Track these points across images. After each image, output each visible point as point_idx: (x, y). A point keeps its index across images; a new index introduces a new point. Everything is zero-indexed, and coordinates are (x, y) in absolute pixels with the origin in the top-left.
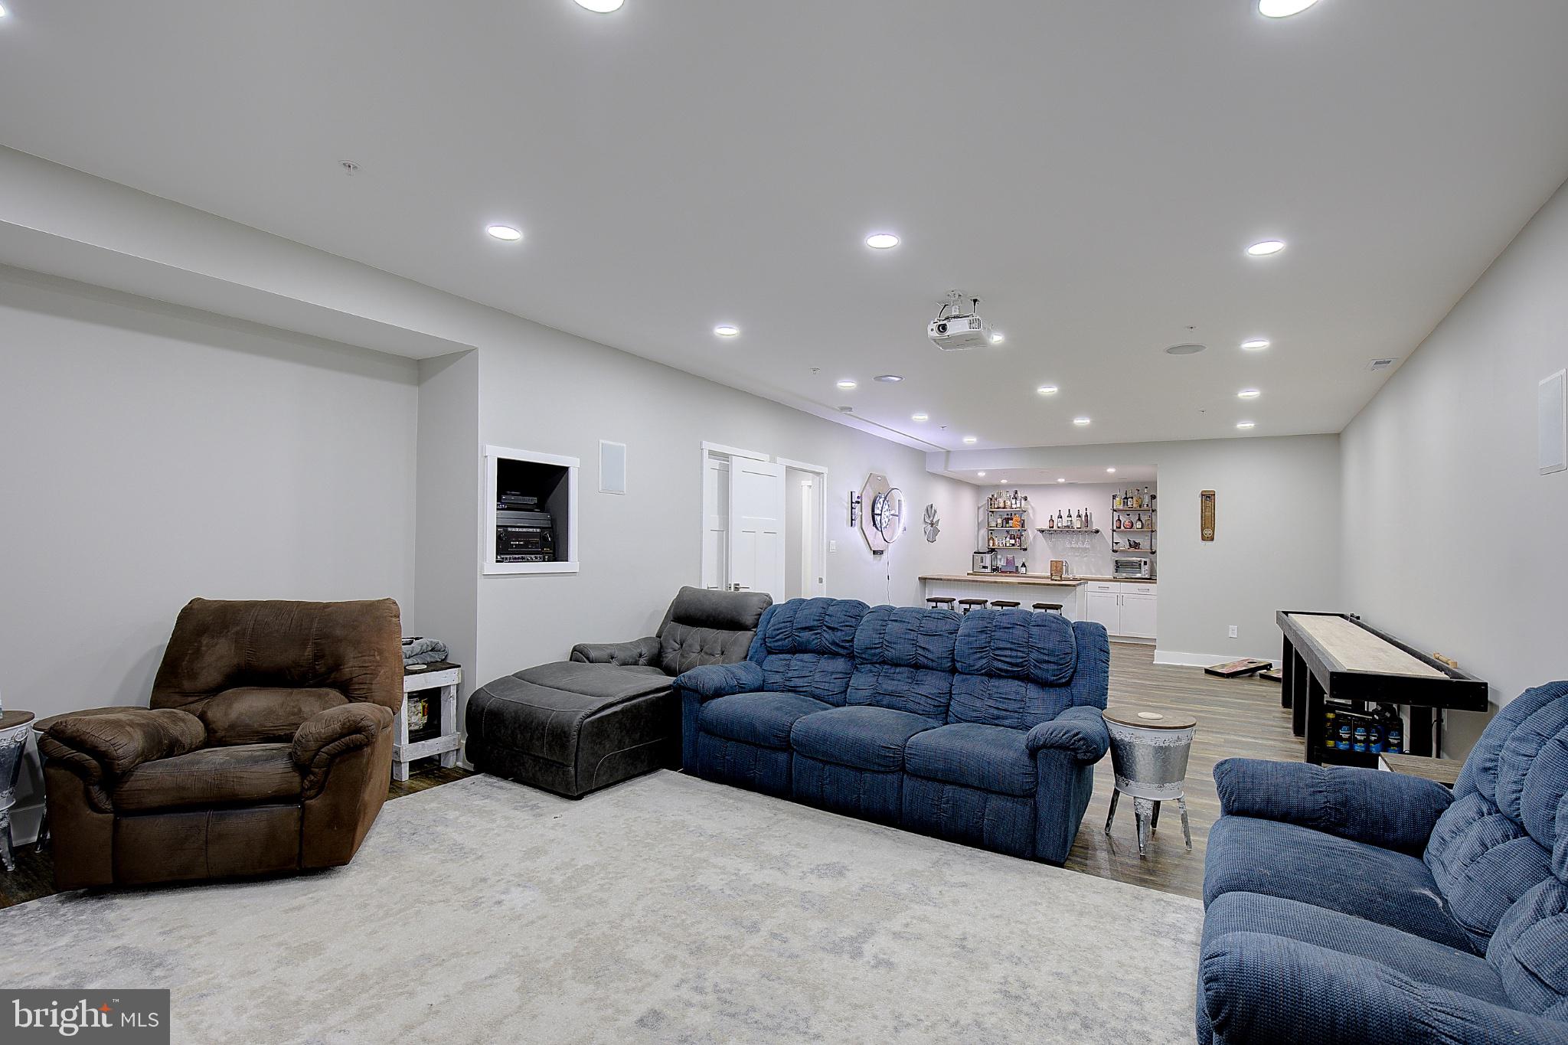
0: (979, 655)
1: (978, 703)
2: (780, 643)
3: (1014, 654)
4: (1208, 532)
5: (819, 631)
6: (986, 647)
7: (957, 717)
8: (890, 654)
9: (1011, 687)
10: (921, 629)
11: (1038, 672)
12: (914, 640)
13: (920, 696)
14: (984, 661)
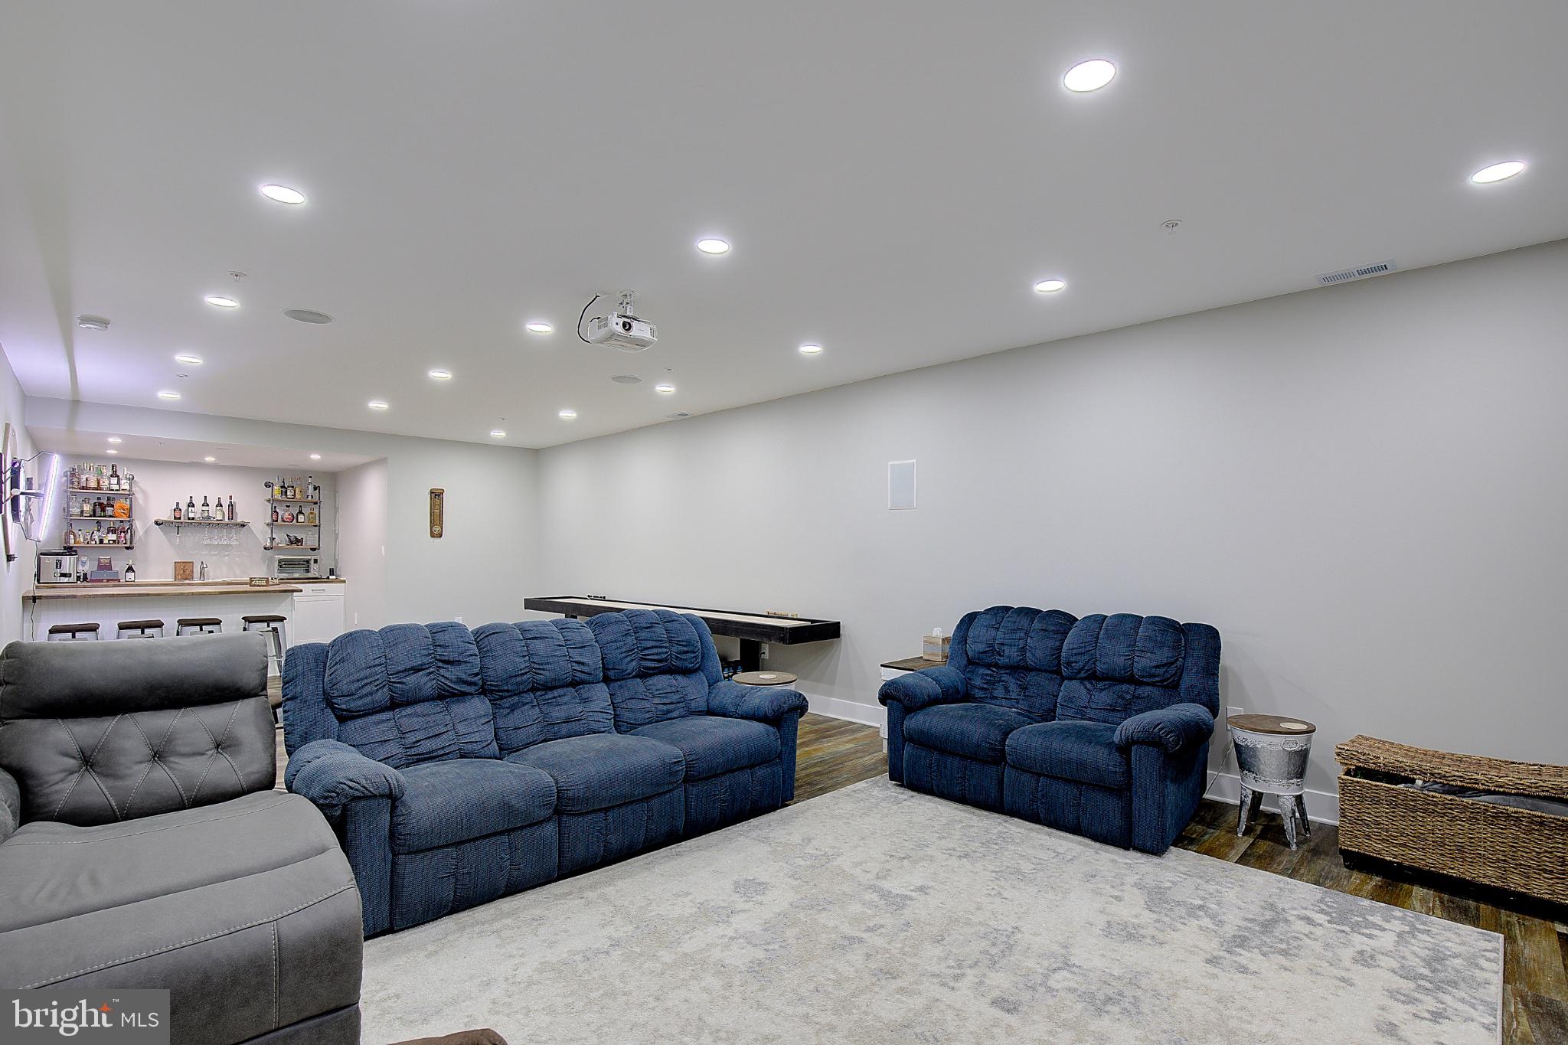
0: (629, 659)
1: (646, 704)
2: (368, 699)
3: (660, 650)
4: (437, 529)
5: (431, 670)
6: (634, 649)
7: (630, 724)
8: (546, 675)
9: (662, 682)
10: (568, 642)
11: (679, 663)
12: (566, 656)
13: (596, 714)
14: (634, 663)
